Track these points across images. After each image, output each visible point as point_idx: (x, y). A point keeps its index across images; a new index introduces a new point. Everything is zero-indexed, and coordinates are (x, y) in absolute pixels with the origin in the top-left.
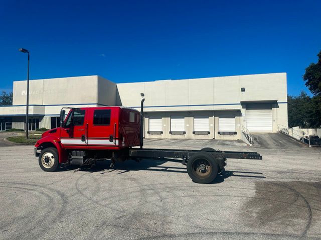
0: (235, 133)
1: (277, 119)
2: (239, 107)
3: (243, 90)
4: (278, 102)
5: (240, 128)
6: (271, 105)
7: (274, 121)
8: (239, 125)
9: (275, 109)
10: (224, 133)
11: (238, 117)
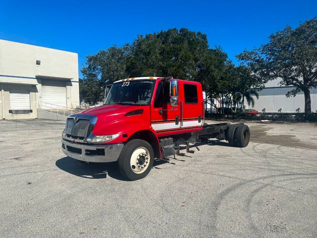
0: (31, 111)
1: (71, 97)
2: (35, 82)
3: (38, 63)
4: (71, 80)
5: (36, 105)
6: (65, 82)
7: (68, 98)
8: (34, 102)
9: (68, 87)
10: (17, 112)
11: (34, 93)
